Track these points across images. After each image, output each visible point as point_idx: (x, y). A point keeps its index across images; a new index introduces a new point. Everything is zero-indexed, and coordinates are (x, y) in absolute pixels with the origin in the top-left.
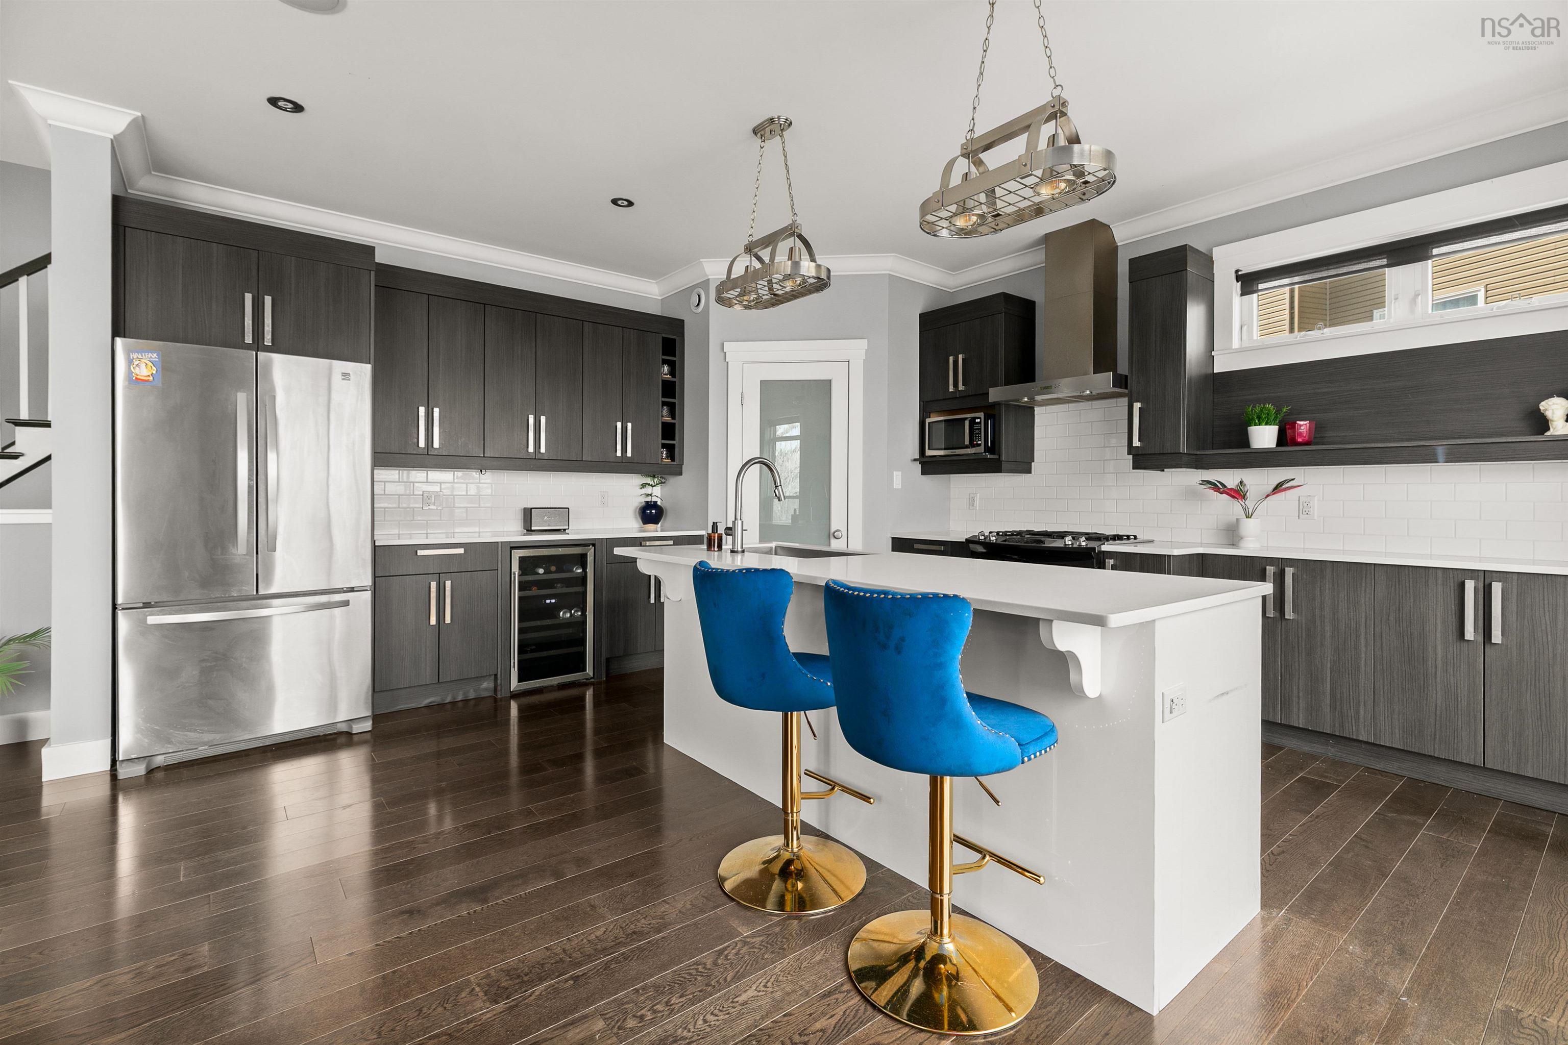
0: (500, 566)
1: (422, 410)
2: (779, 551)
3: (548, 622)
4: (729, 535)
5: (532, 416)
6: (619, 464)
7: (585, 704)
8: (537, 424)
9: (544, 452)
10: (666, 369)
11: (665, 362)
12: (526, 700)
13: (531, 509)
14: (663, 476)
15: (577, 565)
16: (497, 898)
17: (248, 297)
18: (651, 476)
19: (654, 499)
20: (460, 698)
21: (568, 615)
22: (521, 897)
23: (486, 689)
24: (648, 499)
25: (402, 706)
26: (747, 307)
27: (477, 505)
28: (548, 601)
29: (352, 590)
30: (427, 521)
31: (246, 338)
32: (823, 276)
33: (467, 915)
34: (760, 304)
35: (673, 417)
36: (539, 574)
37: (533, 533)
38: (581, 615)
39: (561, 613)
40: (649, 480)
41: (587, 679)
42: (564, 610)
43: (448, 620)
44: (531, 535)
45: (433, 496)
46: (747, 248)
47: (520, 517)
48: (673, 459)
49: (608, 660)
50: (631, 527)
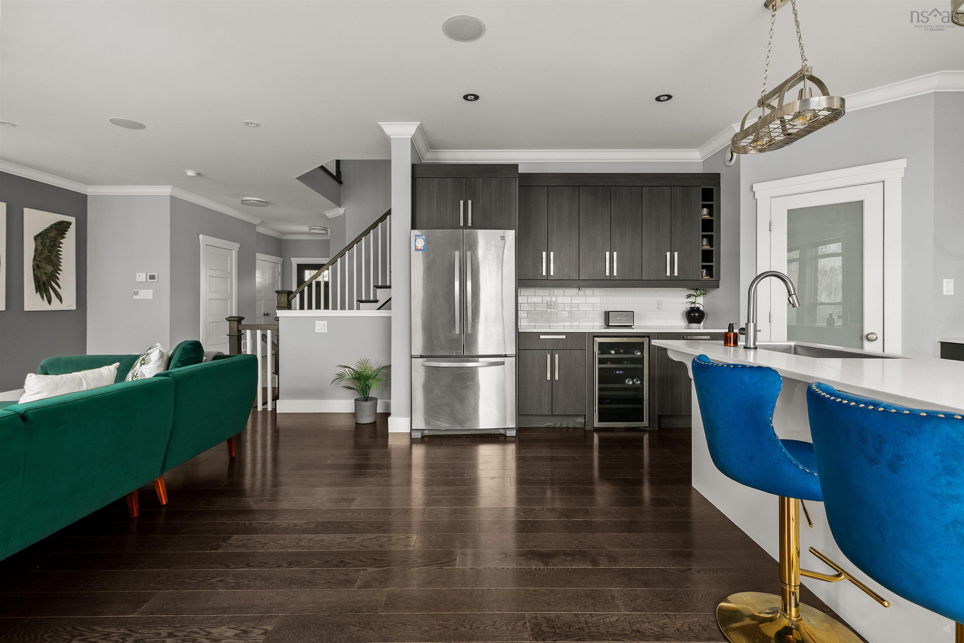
0: (587, 347)
1: (544, 254)
2: (799, 349)
3: (618, 386)
4: (743, 334)
5: (608, 252)
6: (669, 281)
7: (643, 445)
8: (612, 257)
9: (616, 275)
10: (705, 211)
11: (704, 206)
12: (604, 434)
13: (609, 312)
14: (704, 289)
15: (637, 350)
16: (554, 565)
17: (462, 202)
18: (694, 289)
19: (697, 305)
20: (564, 426)
21: (631, 383)
22: (568, 570)
23: (580, 423)
24: (693, 306)
25: (533, 425)
26: (761, 151)
27: (577, 310)
28: (618, 372)
29: (506, 356)
30: (550, 318)
31: (461, 223)
32: (836, 105)
33: (534, 569)
34: (772, 145)
35: (711, 246)
36: (612, 354)
37: (610, 327)
38: (640, 383)
39: (627, 381)
40: (692, 292)
41: (644, 427)
42: (628, 379)
43: (557, 378)
44: (609, 329)
45: (553, 304)
46: (760, 102)
47: (603, 317)
48: (711, 276)
49: (659, 417)
50: (680, 325)
